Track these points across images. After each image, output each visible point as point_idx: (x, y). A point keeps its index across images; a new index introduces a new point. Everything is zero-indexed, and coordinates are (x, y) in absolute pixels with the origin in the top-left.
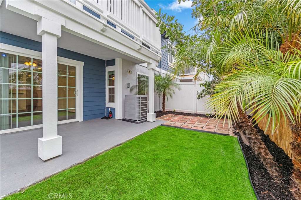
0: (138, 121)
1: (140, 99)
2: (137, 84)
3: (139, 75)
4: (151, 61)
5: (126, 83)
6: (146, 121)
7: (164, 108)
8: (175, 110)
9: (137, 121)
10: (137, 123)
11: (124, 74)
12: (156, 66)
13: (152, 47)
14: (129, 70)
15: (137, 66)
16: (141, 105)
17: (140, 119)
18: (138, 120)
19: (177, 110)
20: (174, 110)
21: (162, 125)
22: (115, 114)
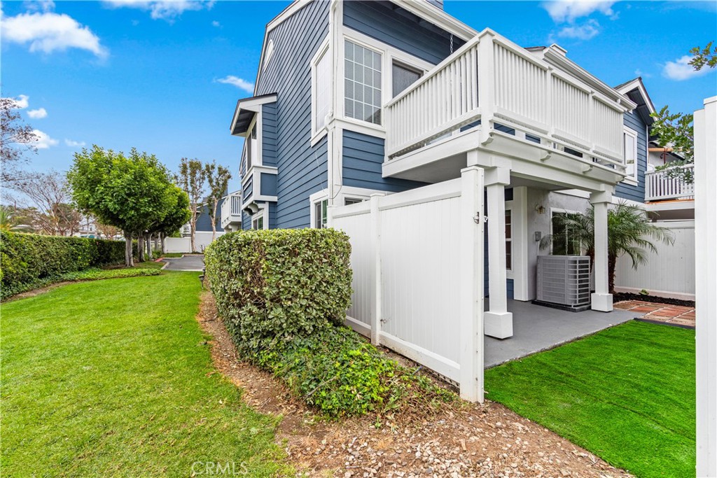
0: (574, 306)
1: (578, 265)
2: (552, 234)
3: (554, 214)
4: (602, 187)
5: (533, 233)
6: (590, 308)
7: (613, 285)
8: (647, 290)
9: (571, 306)
10: (574, 311)
11: (530, 216)
12: (613, 195)
13: (599, 156)
14: (538, 206)
15: (552, 196)
16: (580, 276)
17: (578, 304)
18: (573, 304)
19: (652, 291)
20: (643, 291)
21: (635, 319)
22: (513, 291)
